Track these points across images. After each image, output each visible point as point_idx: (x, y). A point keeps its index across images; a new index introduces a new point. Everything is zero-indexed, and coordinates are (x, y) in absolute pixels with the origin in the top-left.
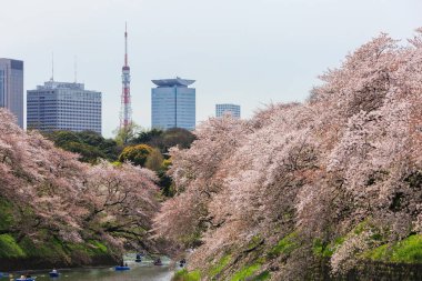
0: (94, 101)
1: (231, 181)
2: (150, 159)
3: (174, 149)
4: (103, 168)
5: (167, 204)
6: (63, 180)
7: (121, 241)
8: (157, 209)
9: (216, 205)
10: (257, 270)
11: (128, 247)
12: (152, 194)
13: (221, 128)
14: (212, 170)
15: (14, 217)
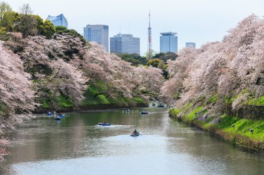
0: (136, 41)
1: (192, 73)
2: (159, 64)
3: (169, 61)
4: (141, 68)
5: (167, 82)
6: (125, 73)
7: (147, 97)
8: (162, 84)
9: (186, 83)
10: (202, 108)
11: (151, 100)
12: (160, 78)
13: (188, 52)
14: (184, 69)
15: (105, 88)
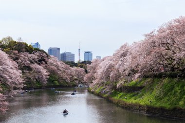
0: (73, 56)
1: (98, 71)
2: (83, 66)
3: (88, 65)
4: (75, 68)
5: (86, 75)
6: (67, 71)
7: (78, 82)
8: (84, 76)
9: (95, 75)
10: (103, 88)
11: (79, 83)
12: (84, 73)
13: (96, 61)
14: (95, 69)
15: (57, 77)
